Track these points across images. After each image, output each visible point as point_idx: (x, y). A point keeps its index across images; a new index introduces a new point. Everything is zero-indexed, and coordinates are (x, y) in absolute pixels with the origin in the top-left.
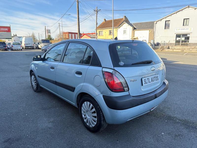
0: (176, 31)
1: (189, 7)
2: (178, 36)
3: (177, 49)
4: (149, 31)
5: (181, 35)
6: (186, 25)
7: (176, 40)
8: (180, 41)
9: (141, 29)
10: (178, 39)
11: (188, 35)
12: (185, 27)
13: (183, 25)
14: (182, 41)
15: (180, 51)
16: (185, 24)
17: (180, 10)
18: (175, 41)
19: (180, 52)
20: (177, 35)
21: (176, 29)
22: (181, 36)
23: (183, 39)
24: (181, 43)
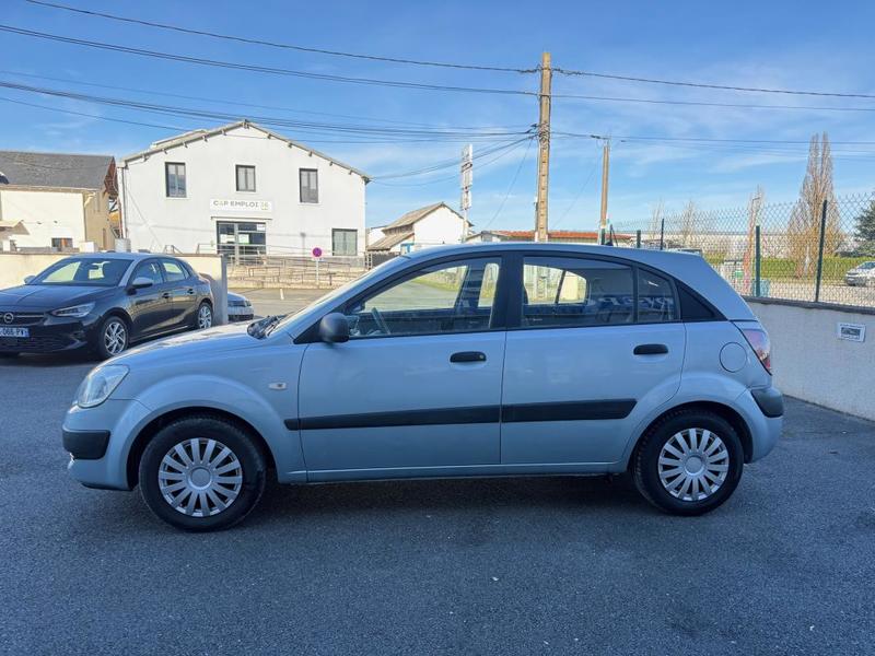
0: (212, 206)
1: (247, 124)
2: (225, 228)
3: (236, 278)
4: (80, 195)
5: (236, 226)
6: (247, 189)
7: (218, 241)
8: (233, 248)
9: (37, 183)
10: (225, 239)
11: (260, 228)
12: (245, 196)
13: (238, 189)
14: (241, 248)
15: (251, 285)
16: (242, 185)
17: (219, 129)
18: (215, 247)
19: (255, 289)
20: (218, 222)
21: (213, 201)
22: (237, 231)
23: (244, 240)
24: (237, 255)
